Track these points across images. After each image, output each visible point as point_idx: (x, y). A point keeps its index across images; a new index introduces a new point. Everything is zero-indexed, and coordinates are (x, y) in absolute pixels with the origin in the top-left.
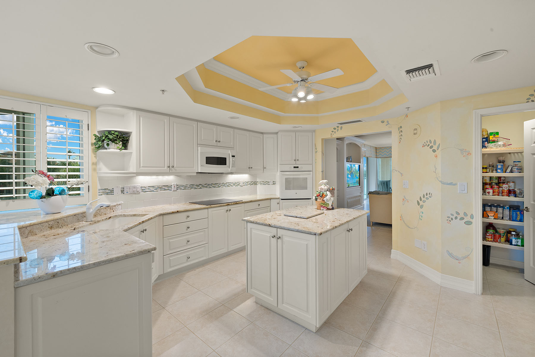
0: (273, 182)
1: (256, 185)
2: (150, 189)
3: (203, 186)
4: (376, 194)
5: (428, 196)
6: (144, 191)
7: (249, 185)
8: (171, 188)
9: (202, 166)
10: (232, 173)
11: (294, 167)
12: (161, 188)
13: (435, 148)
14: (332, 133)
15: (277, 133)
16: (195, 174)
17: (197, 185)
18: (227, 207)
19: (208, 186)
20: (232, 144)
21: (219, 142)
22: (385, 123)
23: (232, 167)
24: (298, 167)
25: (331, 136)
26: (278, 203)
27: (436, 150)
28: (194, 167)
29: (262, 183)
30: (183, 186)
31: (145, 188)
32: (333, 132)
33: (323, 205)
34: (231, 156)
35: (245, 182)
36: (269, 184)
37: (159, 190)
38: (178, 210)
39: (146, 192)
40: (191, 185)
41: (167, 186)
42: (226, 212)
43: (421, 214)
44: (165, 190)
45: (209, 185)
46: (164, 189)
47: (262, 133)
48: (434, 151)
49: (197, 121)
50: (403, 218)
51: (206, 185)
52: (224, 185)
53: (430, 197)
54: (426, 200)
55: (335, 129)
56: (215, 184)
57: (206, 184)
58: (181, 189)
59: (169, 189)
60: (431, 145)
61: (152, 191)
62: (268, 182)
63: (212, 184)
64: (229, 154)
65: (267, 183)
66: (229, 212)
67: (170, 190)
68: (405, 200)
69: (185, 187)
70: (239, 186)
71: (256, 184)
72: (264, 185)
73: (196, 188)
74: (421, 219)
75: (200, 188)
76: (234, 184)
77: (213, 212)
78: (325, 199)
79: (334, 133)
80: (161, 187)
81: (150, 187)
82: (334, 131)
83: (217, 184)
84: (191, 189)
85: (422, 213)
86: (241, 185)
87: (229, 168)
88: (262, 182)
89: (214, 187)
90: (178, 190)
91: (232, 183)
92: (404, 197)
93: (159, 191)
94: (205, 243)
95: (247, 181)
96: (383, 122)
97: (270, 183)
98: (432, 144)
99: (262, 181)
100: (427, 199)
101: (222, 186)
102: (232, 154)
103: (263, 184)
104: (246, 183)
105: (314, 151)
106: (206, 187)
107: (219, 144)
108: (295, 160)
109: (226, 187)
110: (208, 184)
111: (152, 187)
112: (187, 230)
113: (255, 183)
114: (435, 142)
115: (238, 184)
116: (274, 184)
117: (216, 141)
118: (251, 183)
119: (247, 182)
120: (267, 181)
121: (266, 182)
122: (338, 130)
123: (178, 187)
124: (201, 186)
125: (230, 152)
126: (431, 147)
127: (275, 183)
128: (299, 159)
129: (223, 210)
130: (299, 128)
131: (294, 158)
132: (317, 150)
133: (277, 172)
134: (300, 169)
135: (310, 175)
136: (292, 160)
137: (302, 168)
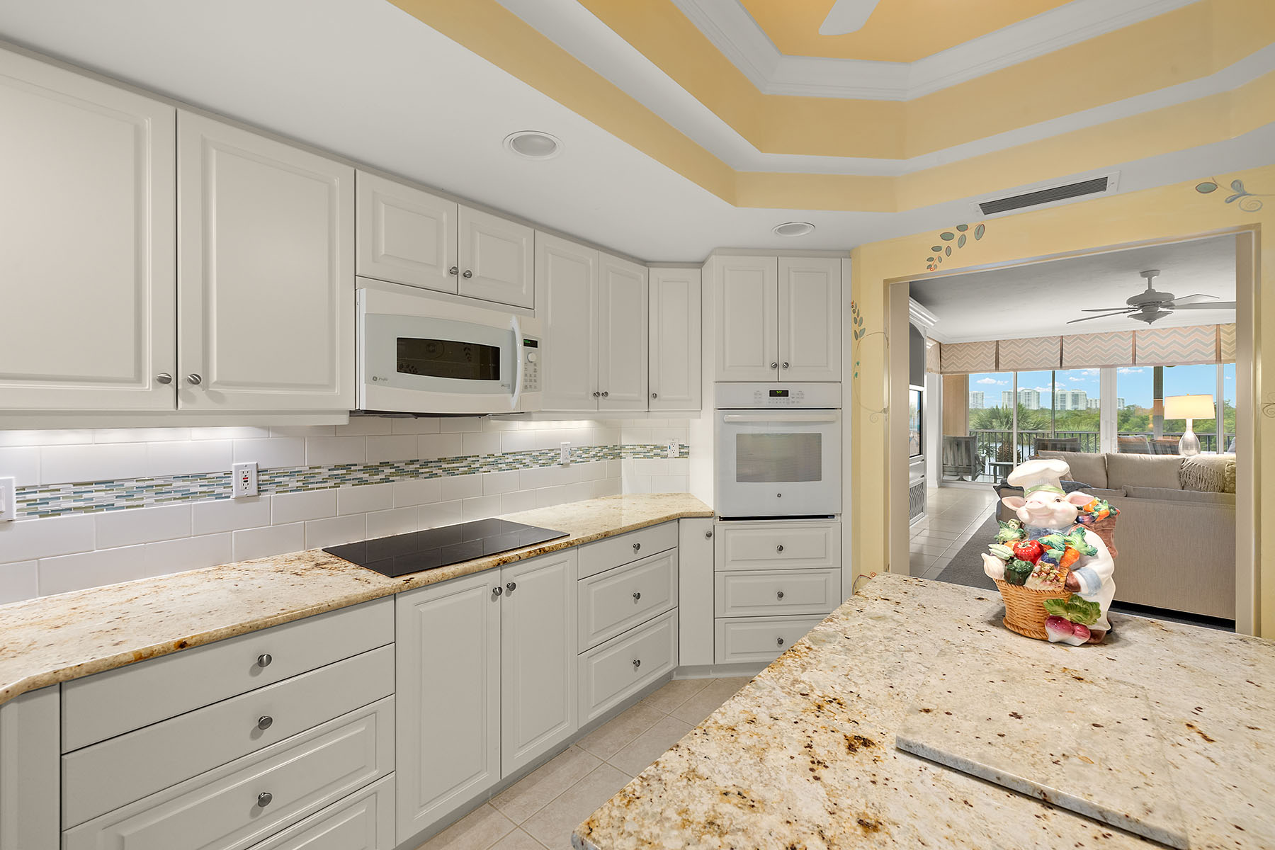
0: (682, 446)
1: (617, 460)
2: (85, 496)
3: (400, 472)
6: (41, 508)
7: (593, 460)
8: (228, 486)
9: (375, 379)
10: (524, 415)
11: (773, 393)
12: (164, 489)
14: (935, 255)
15: (700, 264)
16: (344, 420)
17: (366, 469)
18: (497, 572)
19: (419, 467)
20: (524, 292)
21: (467, 275)
22: (1224, 193)
23: (526, 387)
24: (785, 393)
25: (929, 267)
26: (709, 535)
28: (331, 385)
29: (638, 453)
30: (292, 474)
31: (48, 495)
32: (937, 249)
33: (1060, 612)
34: (520, 345)
35: (579, 449)
36: (666, 457)
37: (149, 498)
38: (186, 635)
39: (56, 512)
40: (337, 468)
41: (202, 477)
42: (494, 599)
44: (186, 496)
45: (426, 464)
46: (179, 495)
47: (645, 263)
49: (358, 164)
51: (412, 467)
52: (493, 461)
55: (947, 236)
56: (457, 459)
57: (412, 462)
58: (281, 489)
59: (210, 494)
61: (100, 507)
62: (663, 449)
63: (440, 460)
64: (513, 333)
65: (658, 451)
66: (508, 595)
67: (219, 496)
69: (307, 480)
70: (554, 466)
71: (618, 456)
72: (648, 457)
73: (361, 482)
75: (382, 481)
76: (536, 459)
77: (423, 609)
78: (1078, 577)
79: (942, 253)
80: (161, 482)
81: (83, 488)
82: (944, 244)
83: (466, 458)
84: (336, 486)
86: (561, 460)
87: (513, 392)
88: (638, 449)
89: (452, 472)
90: (264, 495)
91: (528, 453)
93: (151, 504)
94: (374, 773)
95: (585, 445)
96: (1207, 188)
97: (669, 452)
99: (641, 446)
101: (485, 469)
102: (523, 335)
103: (644, 457)
104: (581, 453)
105: (849, 328)
106: (415, 474)
107: (465, 286)
108: (776, 366)
109: (500, 469)
110: (422, 457)
111: (103, 487)
112: (254, 735)
113: (615, 453)
115: (552, 459)
116: (682, 455)
117: (454, 271)
118: (601, 454)
119: (587, 450)
120: (658, 443)
121: (656, 447)
122: (962, 242)
123: (265, 480)
124: (388, 471)
125: (514, 323)
127: (688, 453)
128: (792, 363)
129: (478, 592)
130: (802, 234)
131: (770, 358)
132: (862, 327)
133: (702, 412)
134: (793, 400)
135: (833, 422)
136: (763, 366)
137: (801, 395)
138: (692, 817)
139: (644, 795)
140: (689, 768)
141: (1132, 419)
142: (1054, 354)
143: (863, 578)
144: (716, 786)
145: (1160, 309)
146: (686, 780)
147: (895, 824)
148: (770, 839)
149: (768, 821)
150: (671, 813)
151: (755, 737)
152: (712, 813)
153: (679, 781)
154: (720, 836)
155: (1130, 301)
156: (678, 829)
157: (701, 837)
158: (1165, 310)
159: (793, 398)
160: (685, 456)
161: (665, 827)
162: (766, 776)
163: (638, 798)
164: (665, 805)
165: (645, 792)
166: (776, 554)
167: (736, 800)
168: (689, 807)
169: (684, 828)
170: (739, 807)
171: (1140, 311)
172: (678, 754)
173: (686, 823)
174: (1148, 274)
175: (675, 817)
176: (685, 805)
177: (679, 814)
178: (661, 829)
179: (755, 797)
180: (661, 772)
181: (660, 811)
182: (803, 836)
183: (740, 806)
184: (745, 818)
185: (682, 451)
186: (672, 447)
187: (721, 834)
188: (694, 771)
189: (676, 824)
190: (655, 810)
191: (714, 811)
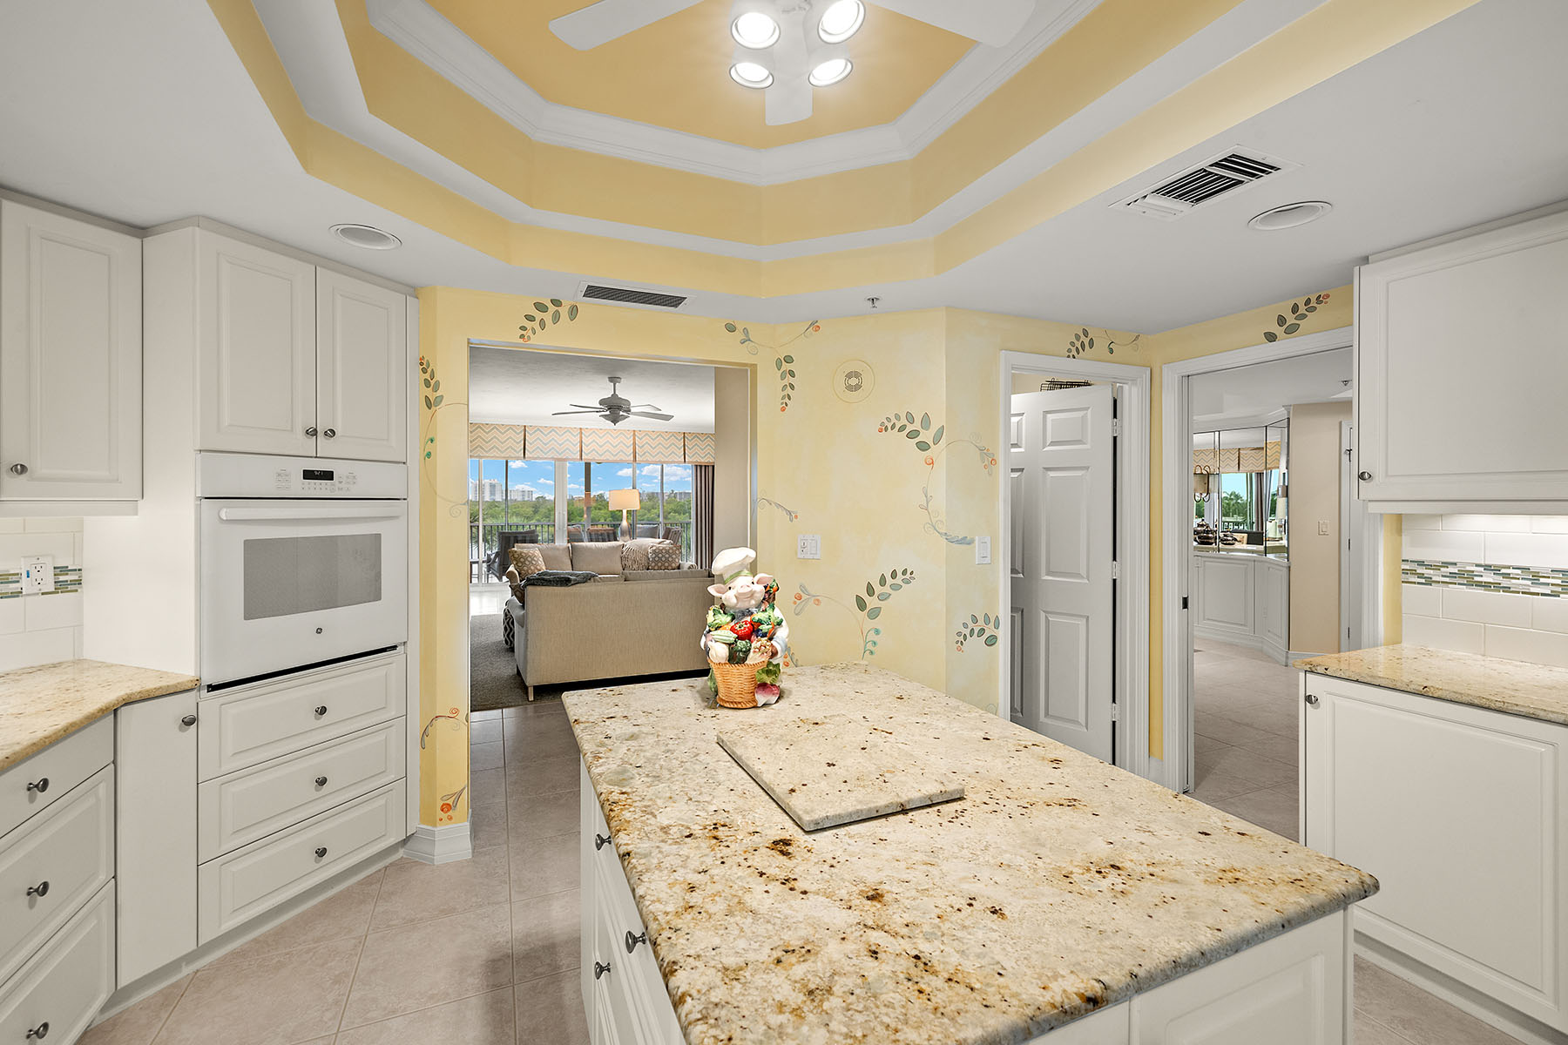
4: (557, 585)
5: (898, 580)
11: (309, 475)
13: (927, 436)
14: (528, 324)
15: (141, 231)
22: (739, 335)
24: (328, 476)
25: (522, 336)
26: (187, 722)
27: (931, 444)
32: (530, 318)
33: (765, 678)
43: (872, 636)
48: (923, 446)
50: (795, 657)
53: (908, 582)
54: (890, 591)
55: (540, 307)
60: (912, 430)
68: (804, 597)
74: (872, 653)
79: (536, 325)
82: (538, 315)
85: (877, 632)
92: (802, 587)
96: (731, 328)
98: (917, 426)
100: (896, 587)
105: (418, 392)
108: (312, 432)
114: (926, 423)
116: (62, 587)
122: (556, 318)
126: (913, 435)
127: (79, 582)
128: (339, 431)
130: (379, 248)
131: (304, 420)
132: (438, 394)
133: (141, 503)
134: (341, 486)
135: (397, 517)
136: (292, 431)
137: (352, 478)
138: (791, 1003)
139: (730, 1031)
140: (719, 971)
141: (541, 510)
142: (518, 443)
143: (439, 720)
144: (763, 963)
145: (621, 413)
146: (735, 982)
147: (881, 883)
148: (855, 961)
149: (833, 950)
150: (776, 1019)
151: (717, 898)
152: (798, 985)
153: (731, 989)
154: (831, 995)
155: (602, 402)
156: (801, 1024)
157: (823, 1011)
158: (624, 414)
159: (340, 482)
160: (73, 587)
161: (791, 1035)
162: (778, 921)
163: (730, 1039)
164: (759, 1019)
165: (726, 1028)
166: (311, 721)
167: (793, 958)
168: (777, 999)
169: (804, 1018)
170: (804, 961)
171: (608, 413)
172: (688, 969)
173: (797, 1012)
174: (613, 380)
175: (782, 1018)
176: (770, 1001)
177: (781, 1012)
178: (793, 1040)
179: (800, 943)
180: (703, 998)
181: (765, 1027)
182: (863, 939)
183: (802, 959)
184: (819, 964)
185: (62, 578)
186: (33, 573)
187: (829, 991)
188: (727, 969)
189: (794, 1022)
190: (761, 1031)
191: (796, 982)
